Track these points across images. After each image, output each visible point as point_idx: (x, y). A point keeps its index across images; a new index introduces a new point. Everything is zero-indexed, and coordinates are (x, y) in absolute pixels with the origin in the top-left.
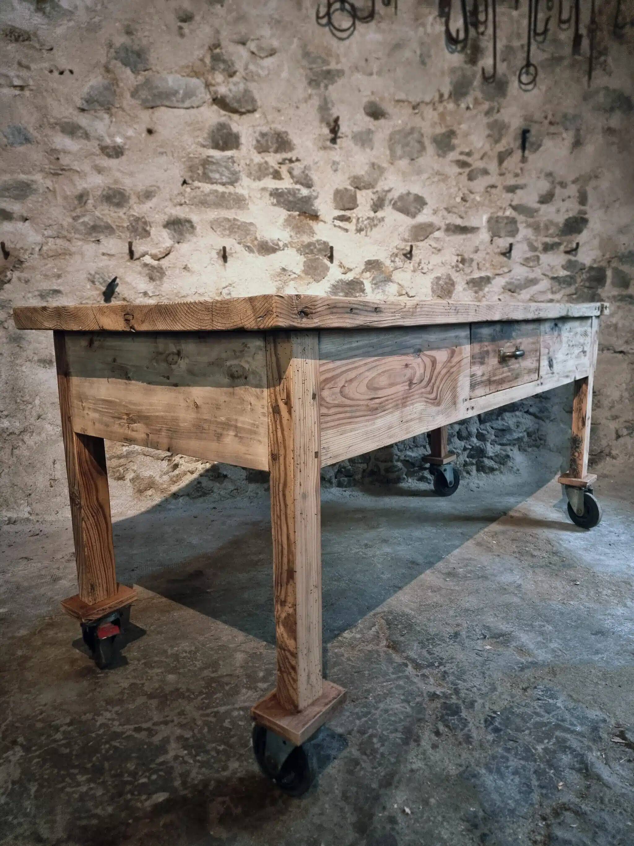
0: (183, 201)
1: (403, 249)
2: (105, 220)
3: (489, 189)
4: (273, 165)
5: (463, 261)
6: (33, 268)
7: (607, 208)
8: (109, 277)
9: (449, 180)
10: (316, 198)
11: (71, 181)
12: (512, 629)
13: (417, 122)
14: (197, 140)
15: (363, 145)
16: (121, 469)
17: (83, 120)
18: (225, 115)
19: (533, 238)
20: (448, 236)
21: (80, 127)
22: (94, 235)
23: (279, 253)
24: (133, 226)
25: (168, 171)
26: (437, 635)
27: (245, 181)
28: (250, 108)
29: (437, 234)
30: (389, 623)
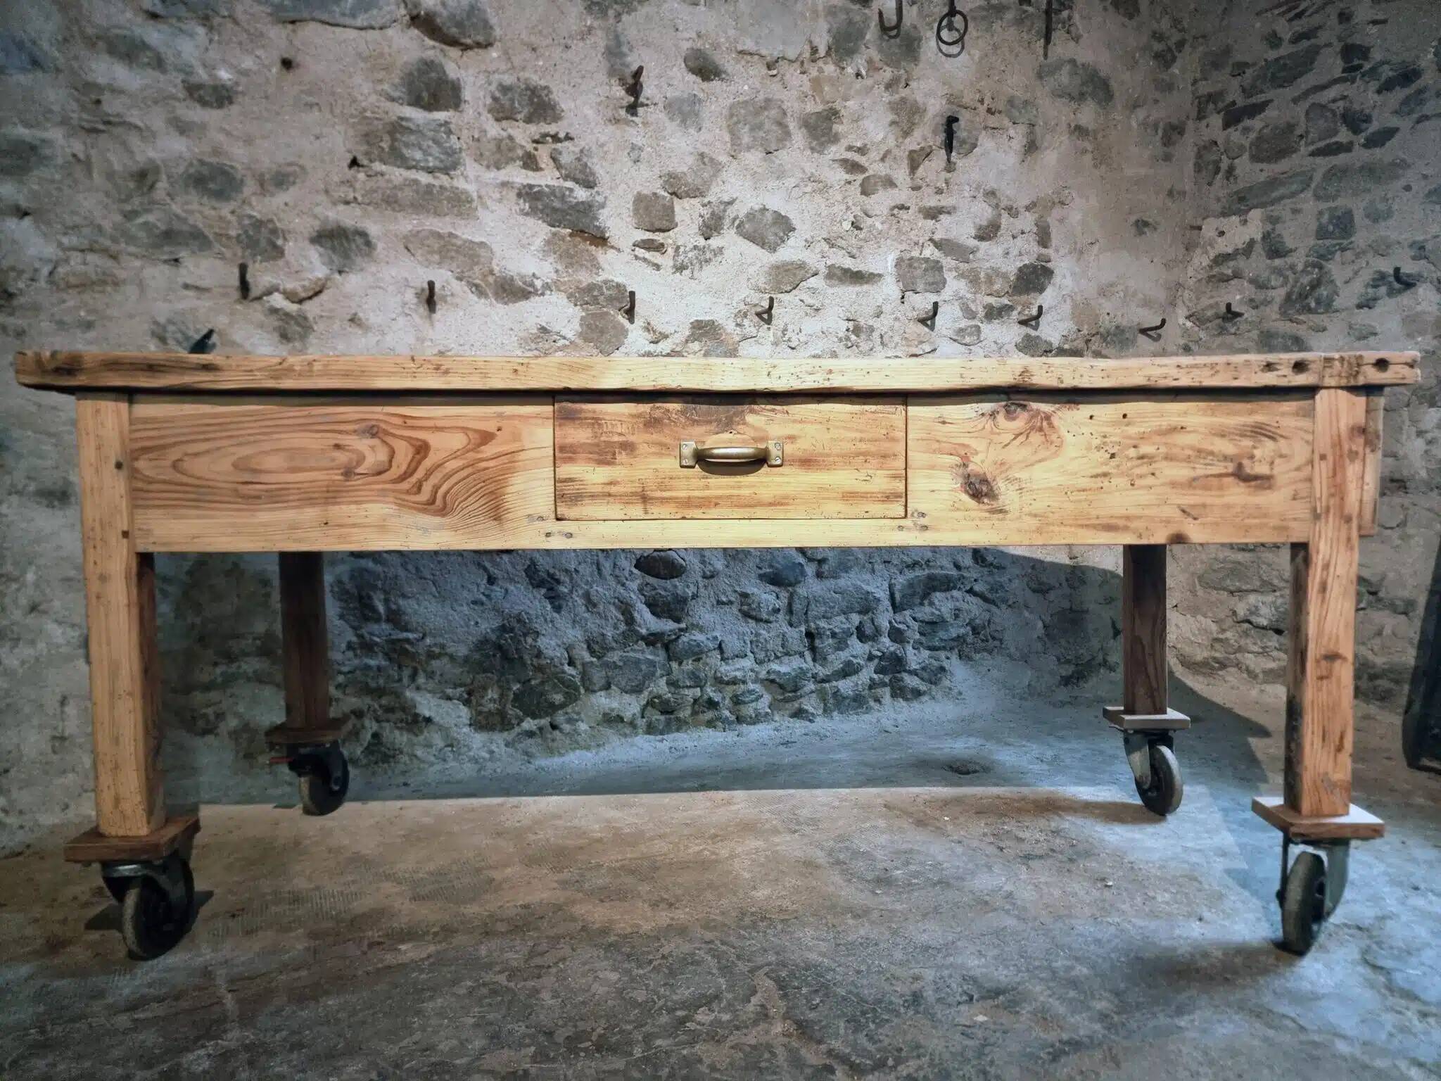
0: (351, 196)
1: (756, 305)
2: (191, 221)
3: (896, 211)
4: (524, 143)
5: (857, 330)
6: (36, 308)
7: (1080, 253)
8: (197, 331)
9: (830, 191)
10: (603, 206)
11: (124, 144)
12: (1018, 979)
13: (775, 89)
14: (379, 88)
15: (684, 121)
16: (210, 711)
17: (154, 35)
18: (434, 47)
19: (969, 296)
20: (831, 286)
21: (145, 46)
22: (166, 249)
23: (535, 300)
24: (248, 237)
25: (323, 141)
26: (880, 1001)
27: (471, 168)
28: (480, 38)
29: (813, 282)
30: (782, 985)
